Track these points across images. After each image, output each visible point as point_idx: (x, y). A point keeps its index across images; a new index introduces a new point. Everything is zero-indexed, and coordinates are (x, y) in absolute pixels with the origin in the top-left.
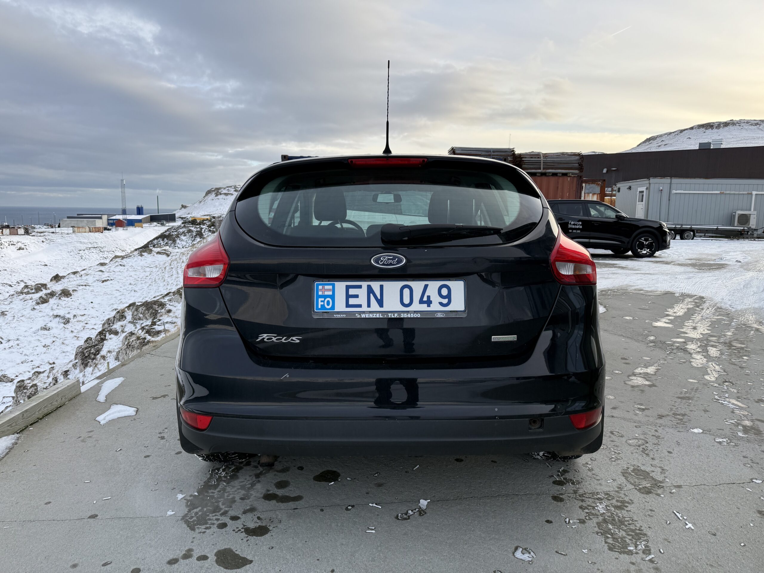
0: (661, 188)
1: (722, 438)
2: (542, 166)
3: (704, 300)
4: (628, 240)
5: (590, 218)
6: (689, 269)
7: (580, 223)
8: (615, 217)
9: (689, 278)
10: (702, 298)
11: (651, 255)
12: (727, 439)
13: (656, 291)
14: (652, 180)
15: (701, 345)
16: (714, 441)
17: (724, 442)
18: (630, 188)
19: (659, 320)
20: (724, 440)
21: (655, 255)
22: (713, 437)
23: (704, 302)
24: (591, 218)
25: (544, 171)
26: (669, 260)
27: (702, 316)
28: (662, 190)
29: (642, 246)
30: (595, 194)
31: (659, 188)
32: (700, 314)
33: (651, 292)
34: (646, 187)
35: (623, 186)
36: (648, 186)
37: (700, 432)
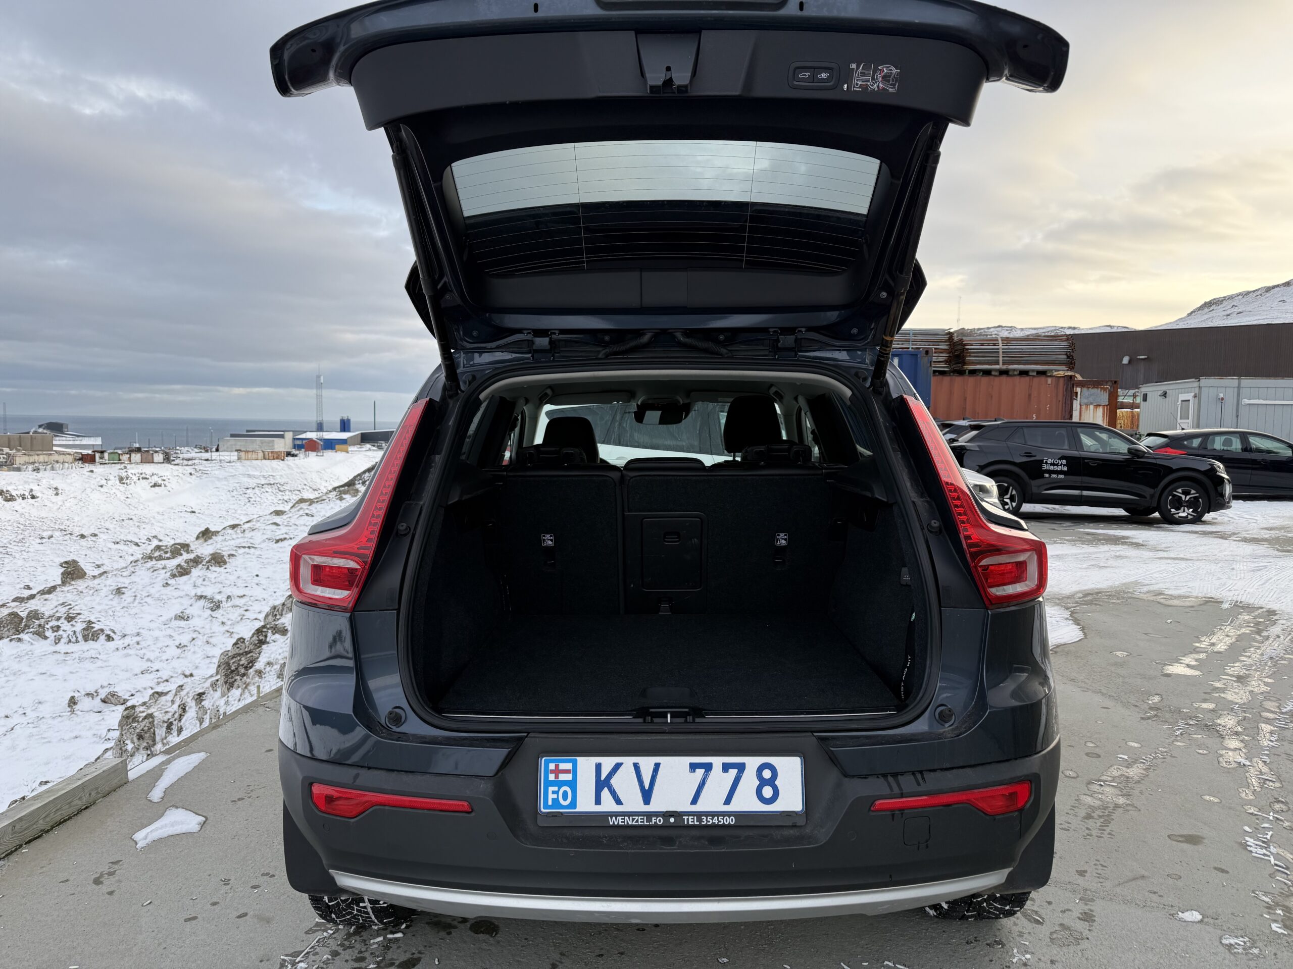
0: (1221, 395)
1: (1236, 937)
2: (1001, 359)
3: (1275, 618)
4: (1151, 491)
5: (1080, 452)
6: (1261, 549)
7: (1064, 462)
8: (1126, 451)
9: (1259, 570)
10: (1272, 613)
11: (1197, 520)
12: (1246, 939)
13: (1188, 597)
14: (1205, 381)
15: (1245, 718)
16: (1217, 943)
17: (1239, 945)
18: (1165, 394)
19: (1178, 661)
20: (1240, 941)
21: (1203, 519)
22: (1219, 932)
23: (1274, 623)
24: (1083, 454)
25: (1005, 367)
26: (1228, 529)
27: (1262, 655)
28: (1222, 399)
29: (1178, 504)
30: (1100, 405)
31: (1218, 395)
32: (1259, 648)
33: (1179, 597)
34: (1193, 394)
35: (1153, 390)
36: (1197, 392)
37: (1196, 920)
